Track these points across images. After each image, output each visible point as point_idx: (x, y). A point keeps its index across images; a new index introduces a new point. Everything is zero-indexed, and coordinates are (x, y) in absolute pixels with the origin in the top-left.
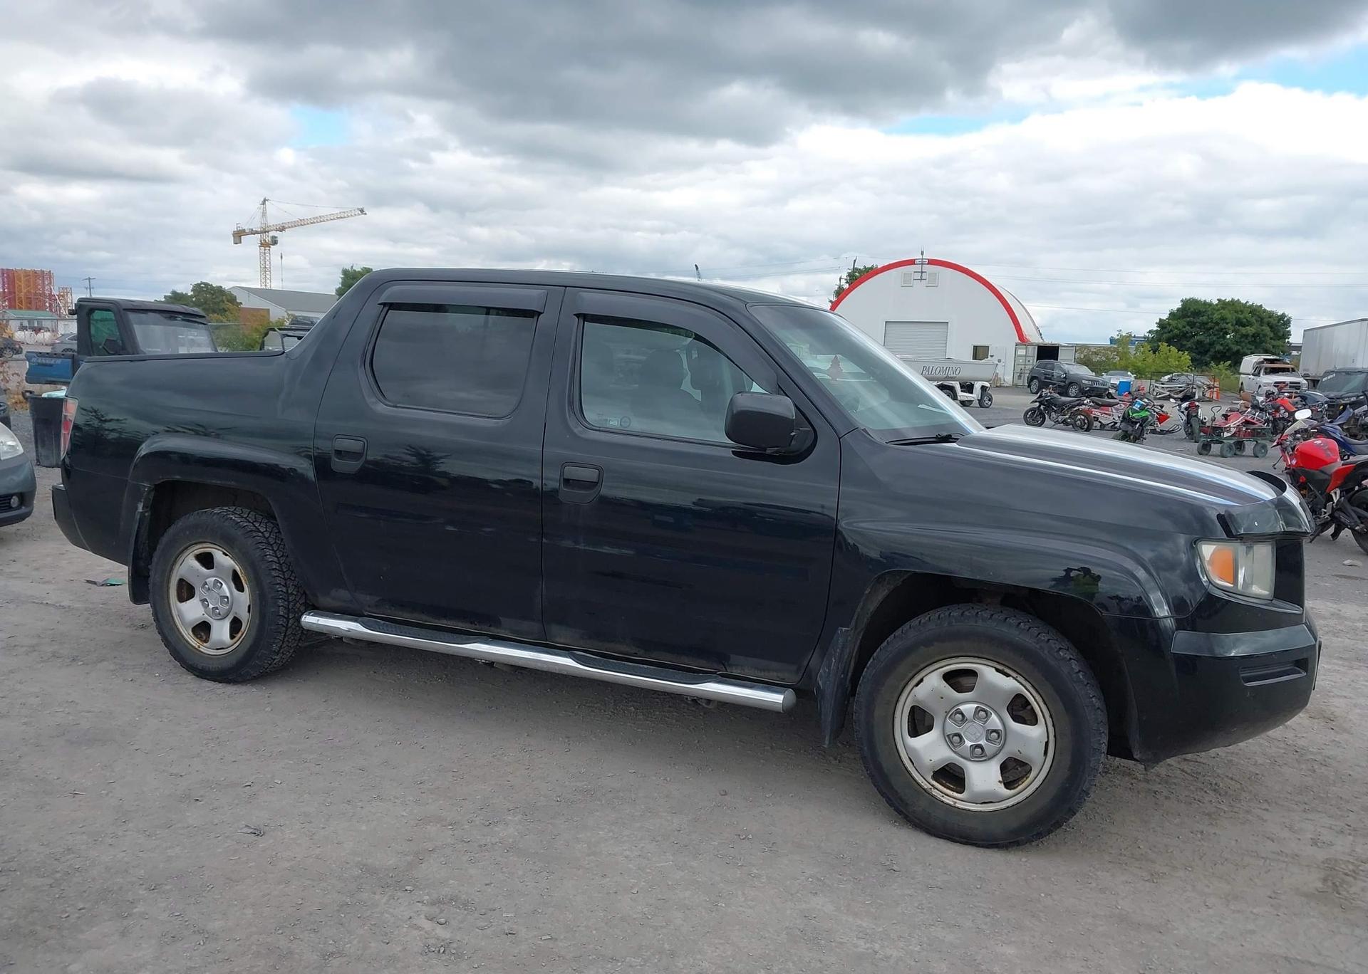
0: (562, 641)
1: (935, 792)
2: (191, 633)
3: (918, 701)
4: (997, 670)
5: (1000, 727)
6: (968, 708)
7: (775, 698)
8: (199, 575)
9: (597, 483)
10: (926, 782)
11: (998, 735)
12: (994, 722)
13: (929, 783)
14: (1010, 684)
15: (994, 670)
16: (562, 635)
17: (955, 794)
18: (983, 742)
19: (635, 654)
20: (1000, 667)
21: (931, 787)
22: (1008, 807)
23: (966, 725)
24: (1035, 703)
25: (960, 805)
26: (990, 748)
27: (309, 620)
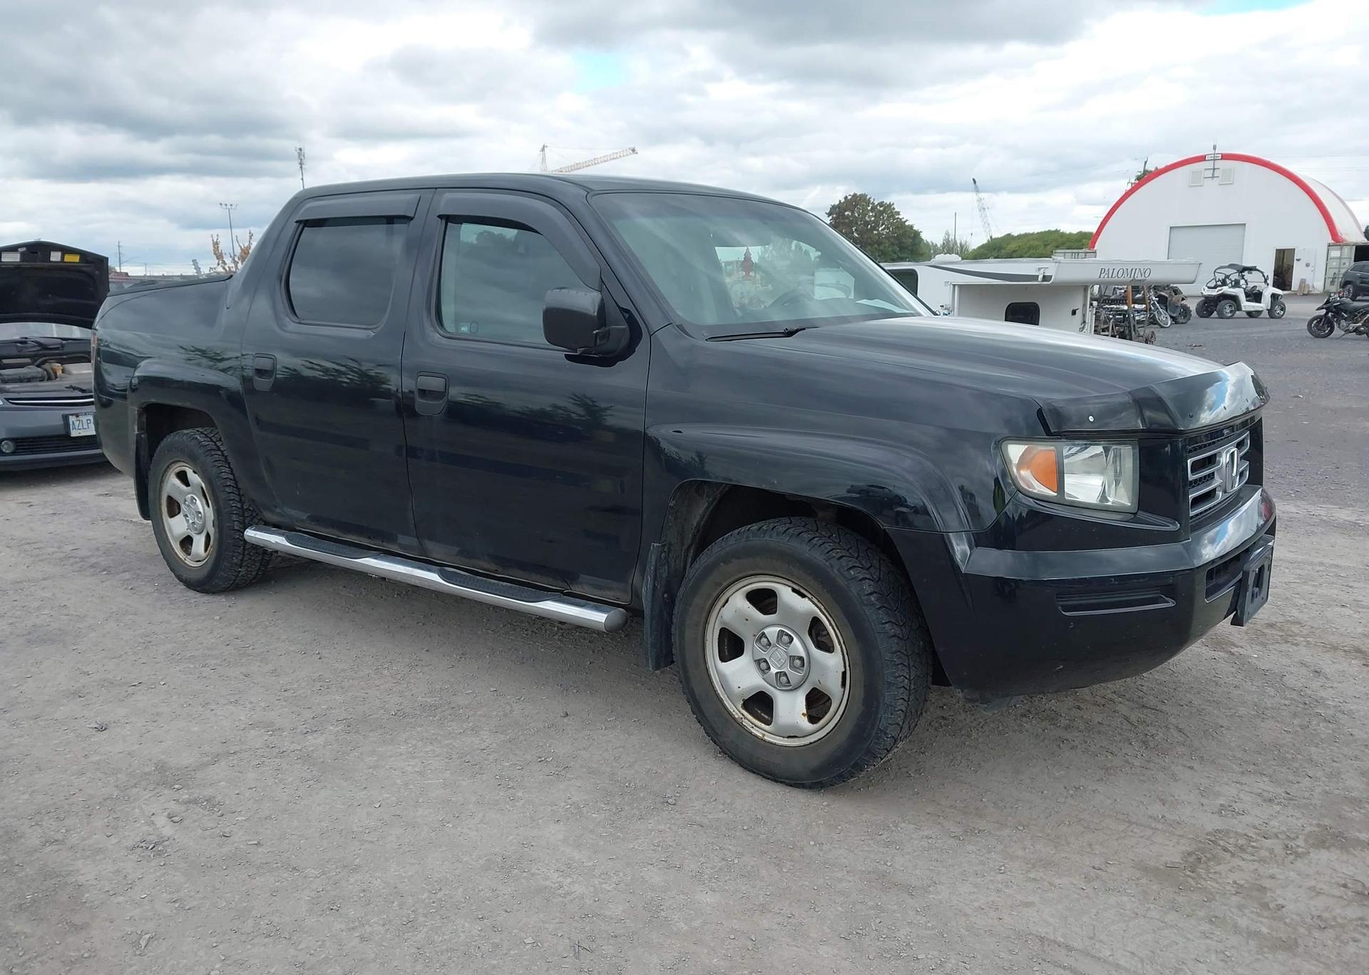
0: (438, 556)
1: (745, 723)
2: (179, 546)
3: (725, 623)
4: (794, 590)
5: (803, 654)
6: (772, 632)
7: (598, 617)
8: (181, 492)
9: (445, 392)
10: (737, 711)
11: (799, 662)
12: (797, 647)
13: (740, 712)
14: (805, 606)
15: (790, 589)
16: (437, 551)
17: (763, 725)
18: (787, 669)
19: (496, 571)
20: (796, 587)
21: (741, 716)
22: (811, 743)
23: (771, 650)
24: (830, 627)
25: (768, 738)
26: (795, 676)
27: (250, 533)
